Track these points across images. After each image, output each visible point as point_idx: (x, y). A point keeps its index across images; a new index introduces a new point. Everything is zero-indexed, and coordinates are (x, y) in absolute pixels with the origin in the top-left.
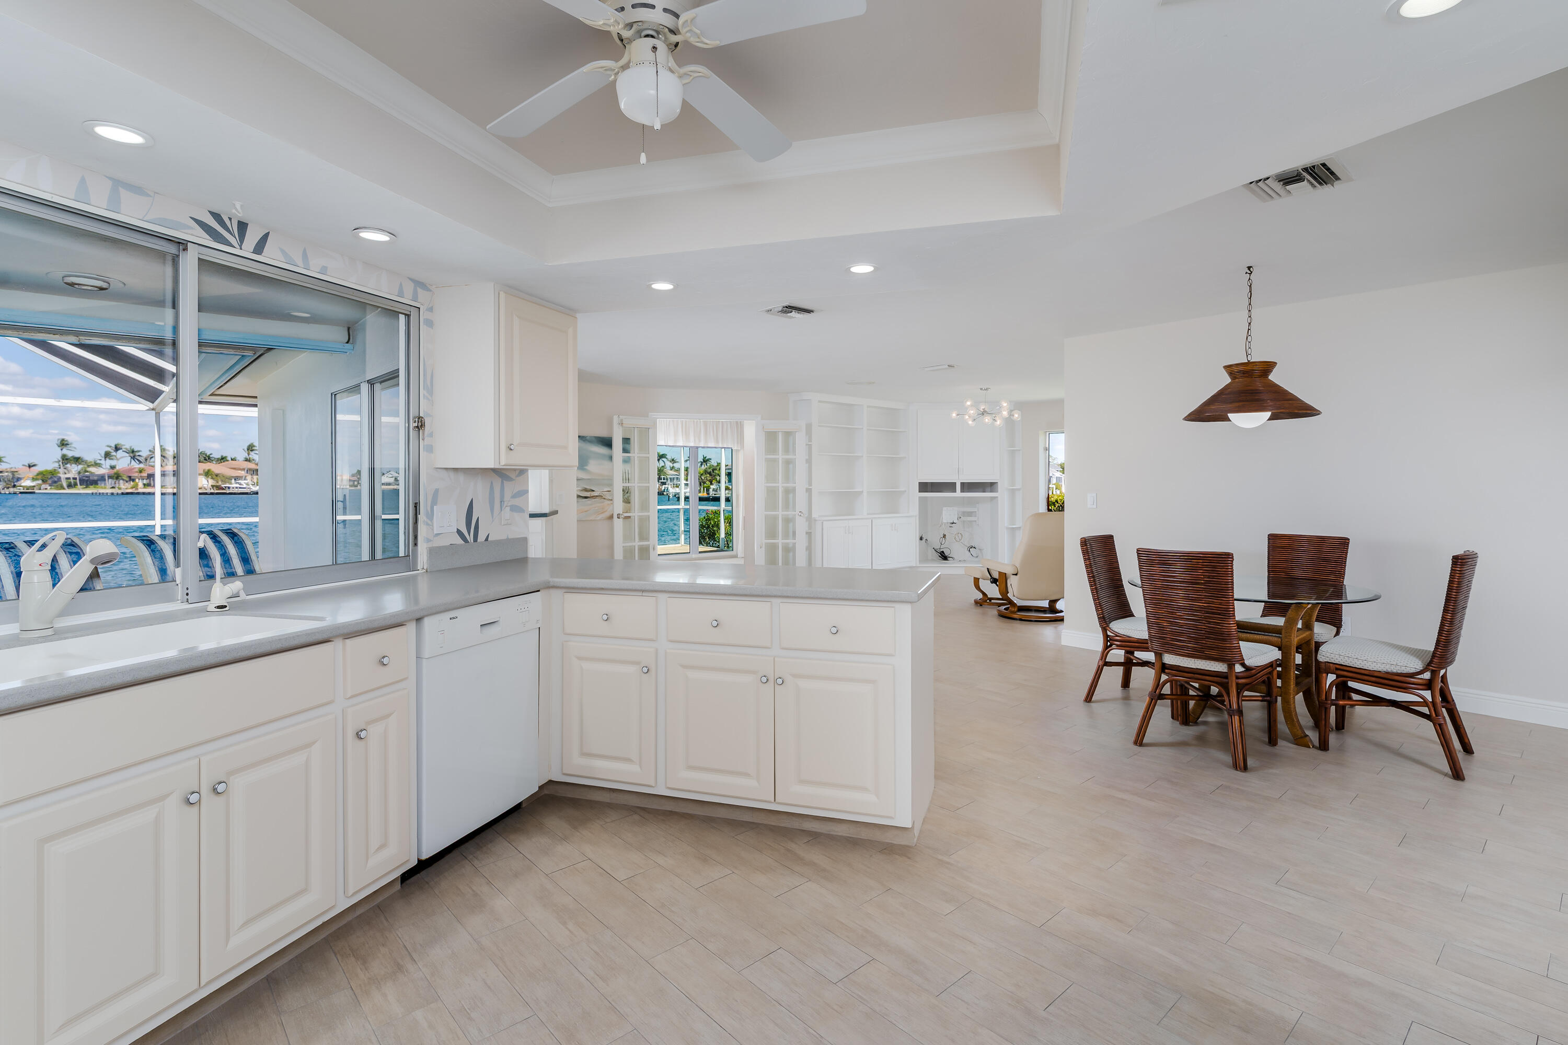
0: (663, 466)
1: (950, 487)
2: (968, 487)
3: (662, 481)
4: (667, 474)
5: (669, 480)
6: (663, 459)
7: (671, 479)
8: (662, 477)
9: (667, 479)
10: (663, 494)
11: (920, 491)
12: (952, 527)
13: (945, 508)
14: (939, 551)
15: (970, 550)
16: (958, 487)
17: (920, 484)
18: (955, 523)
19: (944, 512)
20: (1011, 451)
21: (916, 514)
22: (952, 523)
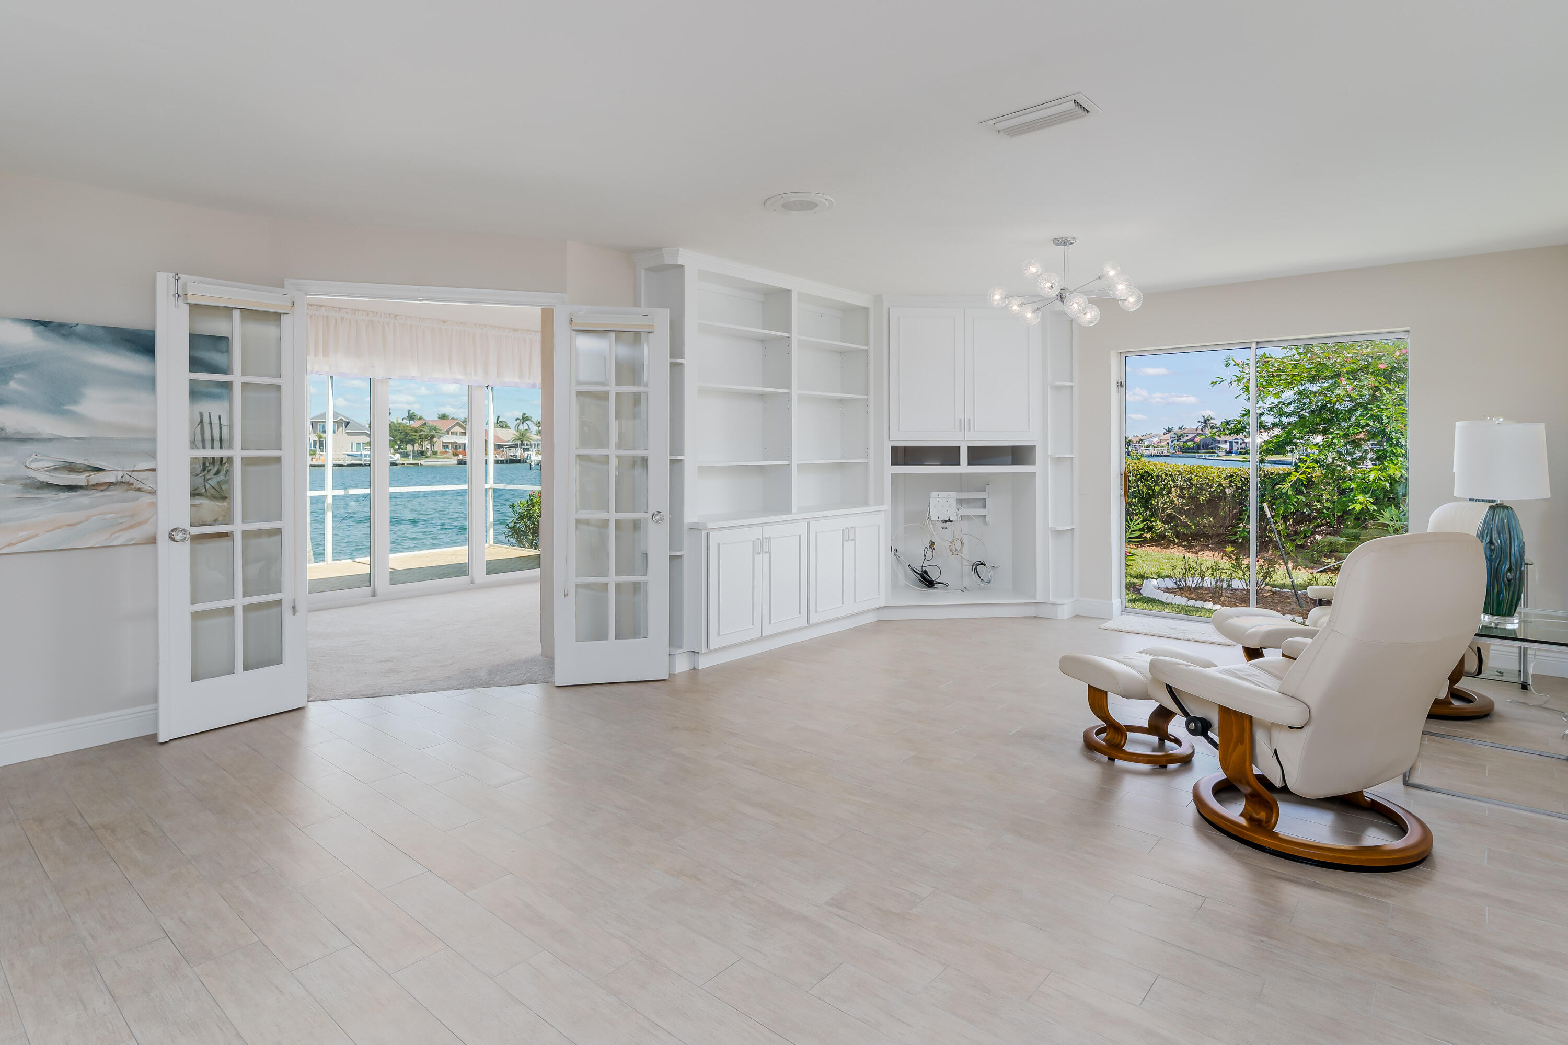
0: (526, 430)
1: (949, 455)
2: (980, 455)
3: (525, 447)
4: (531, 439)
5: (533, 446)
6: (527, 422)
7: (535, 444)
8: (525, 442)
9: (531, 445)
10: (526, 462)
11: (895, 462)
12: (946, 528)
13: (934, 494)
14: (919, 570)
15: (976, 568)
16: (964, 455)
17: (894, 449)
18: (952, 522)
19: (933, 502)
20: (1059, 388)
21: (887, 507)
22: (946, 522)
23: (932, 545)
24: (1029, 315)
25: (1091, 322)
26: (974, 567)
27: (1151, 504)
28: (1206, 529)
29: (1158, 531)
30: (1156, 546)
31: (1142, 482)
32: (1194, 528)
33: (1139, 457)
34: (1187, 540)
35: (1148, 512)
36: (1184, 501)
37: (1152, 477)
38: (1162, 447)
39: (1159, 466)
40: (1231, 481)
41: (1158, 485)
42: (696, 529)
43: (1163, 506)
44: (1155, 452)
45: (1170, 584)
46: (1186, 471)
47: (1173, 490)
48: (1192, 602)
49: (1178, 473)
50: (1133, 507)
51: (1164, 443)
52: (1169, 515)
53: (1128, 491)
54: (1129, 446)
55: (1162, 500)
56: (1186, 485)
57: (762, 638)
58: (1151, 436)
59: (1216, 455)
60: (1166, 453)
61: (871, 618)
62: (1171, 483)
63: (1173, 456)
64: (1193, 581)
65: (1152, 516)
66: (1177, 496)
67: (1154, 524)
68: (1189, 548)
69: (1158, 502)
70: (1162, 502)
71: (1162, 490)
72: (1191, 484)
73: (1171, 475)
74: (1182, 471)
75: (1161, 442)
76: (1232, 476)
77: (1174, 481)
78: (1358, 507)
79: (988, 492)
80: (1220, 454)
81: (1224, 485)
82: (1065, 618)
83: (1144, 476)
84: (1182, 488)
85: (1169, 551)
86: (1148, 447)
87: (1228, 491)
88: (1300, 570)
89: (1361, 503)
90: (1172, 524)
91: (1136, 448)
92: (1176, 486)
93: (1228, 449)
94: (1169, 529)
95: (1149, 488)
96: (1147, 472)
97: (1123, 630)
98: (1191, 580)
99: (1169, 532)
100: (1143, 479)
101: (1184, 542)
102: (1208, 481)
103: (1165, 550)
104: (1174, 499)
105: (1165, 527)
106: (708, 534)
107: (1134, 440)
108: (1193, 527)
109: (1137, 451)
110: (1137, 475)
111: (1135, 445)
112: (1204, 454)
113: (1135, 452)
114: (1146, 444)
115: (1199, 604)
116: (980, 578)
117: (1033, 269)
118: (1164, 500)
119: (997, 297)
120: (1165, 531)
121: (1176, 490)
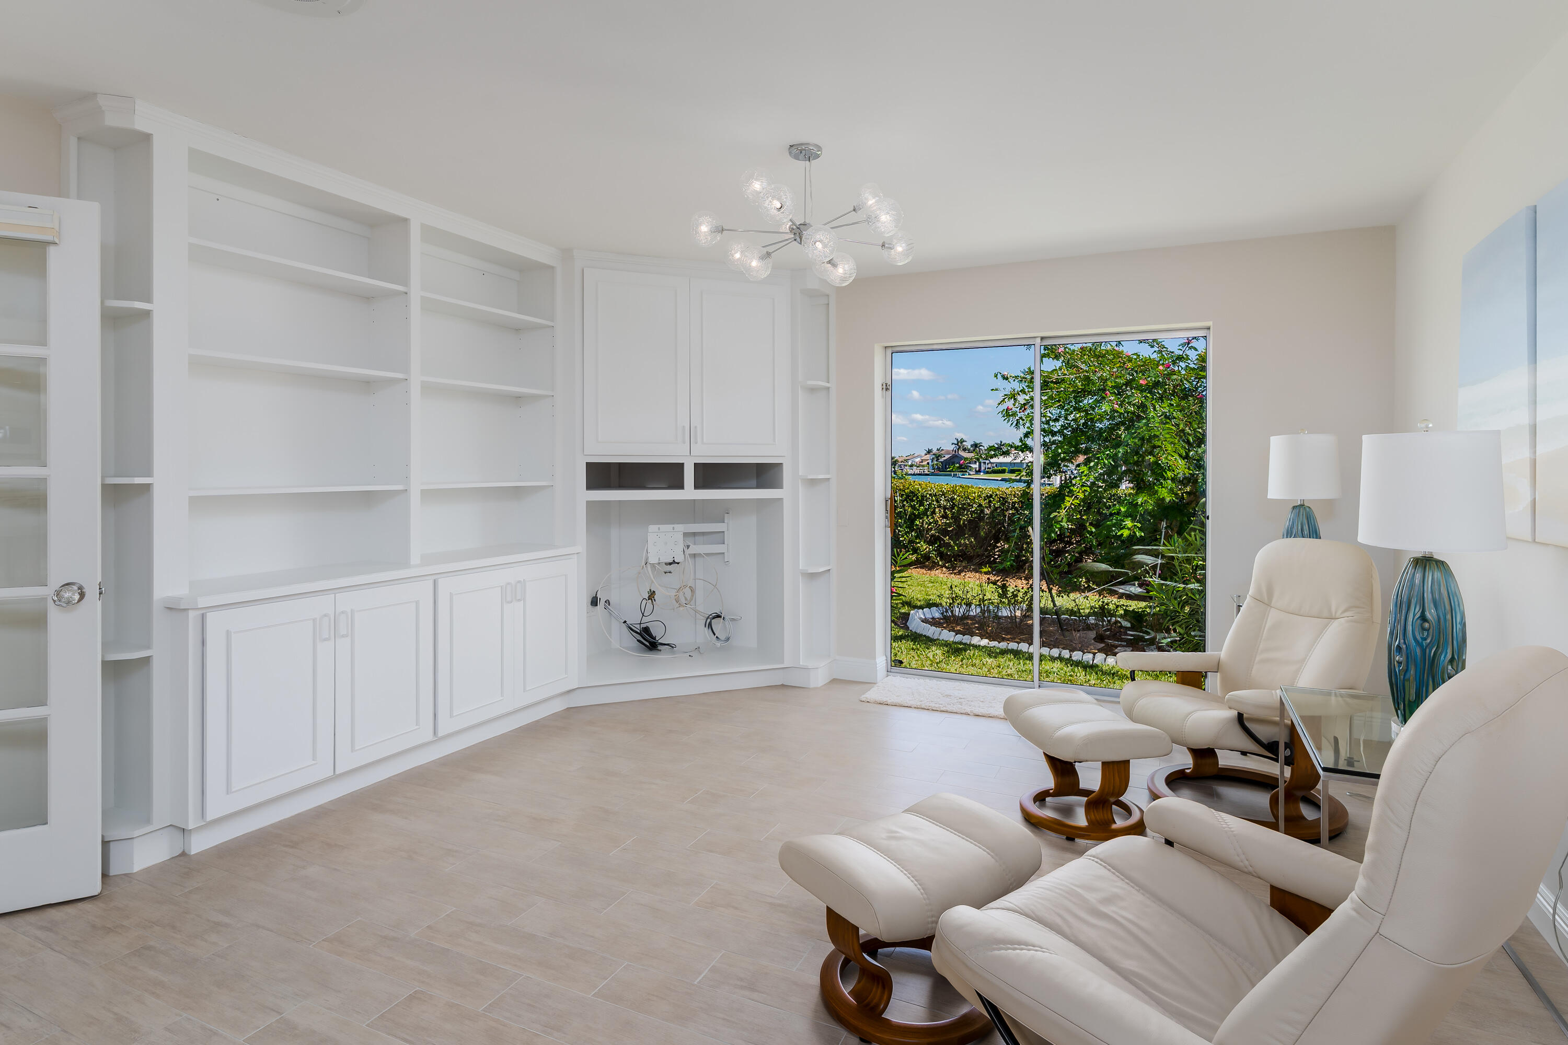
1: (670, 475)
2: (710, 475)
11: (592, 484)
12: (670, 572)
13: (653, 528)
14: (638, 628)
15: (710, 624)
16: (689, 476)
17: (590, 467)
18: (678, 563)
19: (651, 538)
20: (813, 390)
21: (581, 547)
22: (670, 564)
23: (652, 595)
24: (754, 263)
25: (843, 279)
26: (709, 620)
27: (917, 525)
28: (967, 550)
29: (922, 553)
30: (921, 568)
31: (907, 502)
32: (956, 549)
33: (904, 475)
34: (950, 561)
35: (913, 533)
36: (948, 521)
37: (918, 498)
38: (923, 466)
39: (924, 486)
40: (990, 501)
41: (923, 506)
42: (174, 609)
43: (928, 527)
44: (917, 471)
45: (936, 613)
46: (949, 491)
47: (937, 510)
48: (959, 638)
49: (941, 493)
50: (899, 528)
51: (925, 463)
52: (932, 536)
53: (895, 512)
54: (895, 465)
55: (927, 521)
56: (949, 505)
57: (336, 777)
58: (913, 456)
59: (967, 474)
60: (926, 472)
61: (558, 706)
62: (935, 503)
63: (933, 474)
64: (959, 611)
65: (917, 537)
66: (941, 517)
67: (919, 545)
68: (952, 569)
69: (922, 523)
70: (927, 523)
71: (927, 510)
72: (954, 503)
73: (935, 495)
74: (945, 491)
75: (922, 462)
76: (991, 496)
77: (937, 501)
78: (1126, 533)
79: (728, 523)
80: (971, 473)
81: (984, 506)
82: (819, 686)
83: (910, 496)
84: (945, 508)
85: (933, 572)
86: (911, 466)
87: (987, 511)
88: (1062, 597)
89: (1129, 529)
90: (936, 545)
91: (901, 467)
92: (939, 506)
93: (977, 469)
94: (934, 550)
95: (913, 507)
96: (912, 492)
97: (889, 702)
98: (957, 609)
99: (933, 554)
100: (909, 499)
101: (948, 563)
102: (969, 501)
103: (929, 572)
104: (938, 519)
105: (929, 549)
106: (203, 617)
107: (900, 460)
108: (956, 547)
109: (902, 470)
110: (903, 495)
111: (900, 465)
112: (958, 473)
113: (900, 471)
114: (910, 463)
115: (966, 639)
116: (715, 634)
117: (757, 186)
118: (929, 521)
119: (704, 228)
120: (929, 552)
121: (939, 510)
